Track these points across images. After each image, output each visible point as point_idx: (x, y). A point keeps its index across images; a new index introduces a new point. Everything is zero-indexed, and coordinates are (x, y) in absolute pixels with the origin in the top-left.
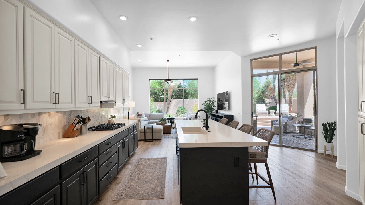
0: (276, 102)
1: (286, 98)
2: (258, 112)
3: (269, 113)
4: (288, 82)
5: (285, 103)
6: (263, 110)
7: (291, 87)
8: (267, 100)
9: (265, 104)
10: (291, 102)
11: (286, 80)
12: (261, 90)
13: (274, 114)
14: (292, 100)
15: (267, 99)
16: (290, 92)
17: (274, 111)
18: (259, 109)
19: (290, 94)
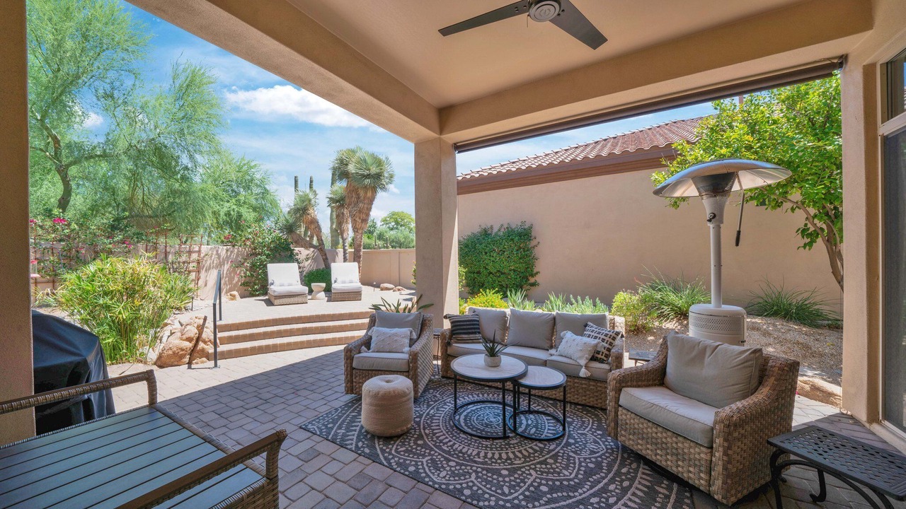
0: (324, 257)
1: (346, 248)
2: (274, 291)
3: (311, 291)
4: (353, 205)
5: (345, 260)
6: (290, 285)
7: (360, 218)
8: (302, 253)
9: (295, 265)
10: (360, 257)
11: (347, 201)
12: (282, 221)
13: (322, 294)
14: (362, 254)
15: (302, 249)
16: (357, 232)
17: (324, 285)
18: (277, 282)
19: (358, 237)
